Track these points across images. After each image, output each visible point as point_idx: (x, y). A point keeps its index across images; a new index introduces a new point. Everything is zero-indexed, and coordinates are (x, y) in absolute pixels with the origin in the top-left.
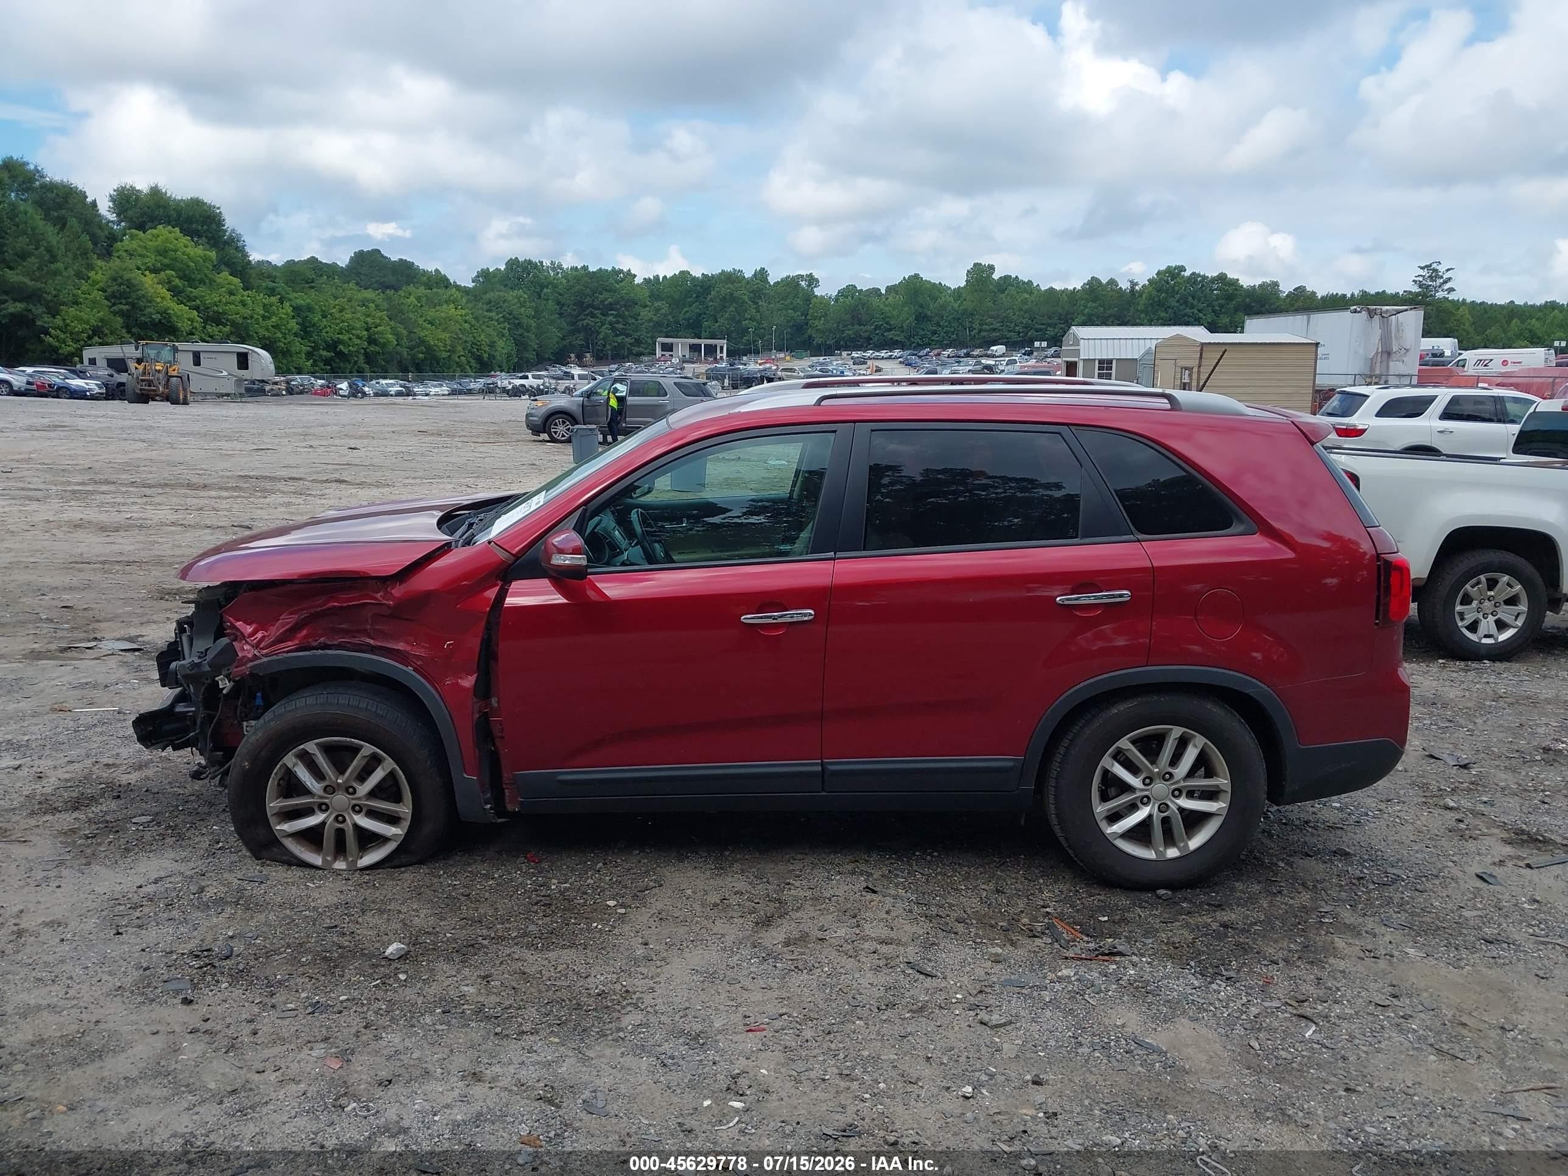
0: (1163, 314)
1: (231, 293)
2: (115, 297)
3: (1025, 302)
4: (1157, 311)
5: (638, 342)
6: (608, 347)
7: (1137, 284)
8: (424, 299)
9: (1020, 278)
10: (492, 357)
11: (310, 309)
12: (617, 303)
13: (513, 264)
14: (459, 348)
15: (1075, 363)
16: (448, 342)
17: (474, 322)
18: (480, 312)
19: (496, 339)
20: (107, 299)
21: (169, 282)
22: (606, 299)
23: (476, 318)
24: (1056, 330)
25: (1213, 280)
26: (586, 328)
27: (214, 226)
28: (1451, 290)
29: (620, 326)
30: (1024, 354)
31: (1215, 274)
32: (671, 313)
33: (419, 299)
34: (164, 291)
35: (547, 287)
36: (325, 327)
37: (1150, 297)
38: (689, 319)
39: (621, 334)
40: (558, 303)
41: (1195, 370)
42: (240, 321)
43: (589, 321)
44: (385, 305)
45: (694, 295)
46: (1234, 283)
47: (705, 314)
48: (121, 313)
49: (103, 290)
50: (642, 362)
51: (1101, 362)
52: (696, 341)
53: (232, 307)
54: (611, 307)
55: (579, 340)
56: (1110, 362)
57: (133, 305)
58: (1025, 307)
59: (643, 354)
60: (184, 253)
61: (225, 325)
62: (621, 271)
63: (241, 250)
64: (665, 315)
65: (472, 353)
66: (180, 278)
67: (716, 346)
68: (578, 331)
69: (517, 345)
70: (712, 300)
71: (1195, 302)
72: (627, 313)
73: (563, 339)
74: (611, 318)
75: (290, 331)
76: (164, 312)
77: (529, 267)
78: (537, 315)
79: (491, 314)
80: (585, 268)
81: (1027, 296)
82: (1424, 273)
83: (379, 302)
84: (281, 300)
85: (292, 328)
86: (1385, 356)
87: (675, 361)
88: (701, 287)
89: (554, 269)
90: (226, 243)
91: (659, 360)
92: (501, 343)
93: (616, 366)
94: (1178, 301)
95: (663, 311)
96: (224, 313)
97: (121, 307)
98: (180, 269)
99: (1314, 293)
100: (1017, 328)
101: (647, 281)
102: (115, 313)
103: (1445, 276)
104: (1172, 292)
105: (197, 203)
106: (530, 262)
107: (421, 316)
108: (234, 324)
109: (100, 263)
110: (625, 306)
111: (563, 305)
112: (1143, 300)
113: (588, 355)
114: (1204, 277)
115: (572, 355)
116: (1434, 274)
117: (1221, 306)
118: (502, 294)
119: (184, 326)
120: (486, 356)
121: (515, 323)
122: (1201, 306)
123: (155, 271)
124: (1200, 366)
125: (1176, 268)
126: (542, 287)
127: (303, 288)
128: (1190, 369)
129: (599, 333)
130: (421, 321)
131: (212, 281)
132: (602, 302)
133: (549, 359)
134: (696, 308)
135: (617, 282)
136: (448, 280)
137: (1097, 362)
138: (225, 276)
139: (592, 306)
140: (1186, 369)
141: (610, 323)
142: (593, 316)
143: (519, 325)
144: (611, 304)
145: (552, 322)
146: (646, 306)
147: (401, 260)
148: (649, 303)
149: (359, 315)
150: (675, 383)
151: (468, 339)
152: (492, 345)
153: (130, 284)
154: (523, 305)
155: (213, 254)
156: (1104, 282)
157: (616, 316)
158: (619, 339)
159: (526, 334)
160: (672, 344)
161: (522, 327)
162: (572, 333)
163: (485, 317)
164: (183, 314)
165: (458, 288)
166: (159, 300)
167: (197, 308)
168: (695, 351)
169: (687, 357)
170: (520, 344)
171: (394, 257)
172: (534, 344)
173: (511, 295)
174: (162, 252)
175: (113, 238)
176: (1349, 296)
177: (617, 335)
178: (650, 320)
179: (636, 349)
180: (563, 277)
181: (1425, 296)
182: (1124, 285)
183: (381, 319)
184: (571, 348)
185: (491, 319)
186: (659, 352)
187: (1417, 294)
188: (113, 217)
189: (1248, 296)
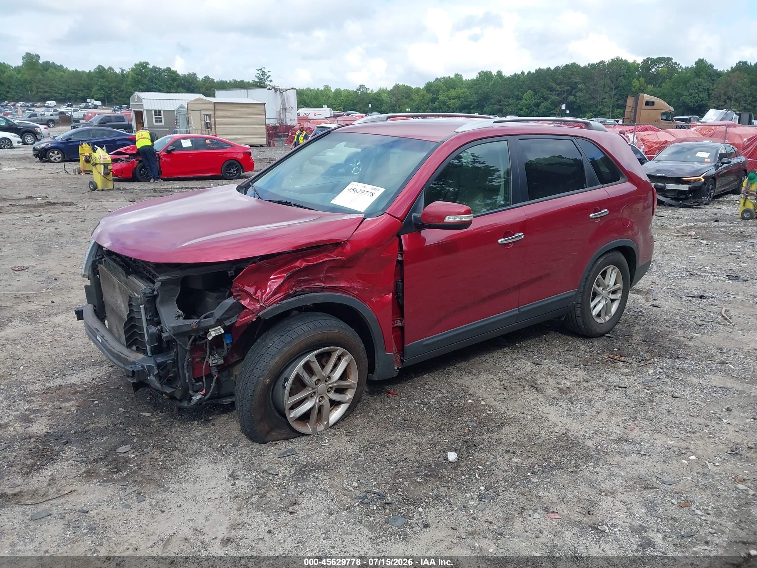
0: (141, 87)
3: (62, 76)
4: (138, 85)
7: (124, 70)
9: (56, 63)
15: (141, 113)
24: (84, 93)
25: (164, 71)
28: (271, 81)
30: (68, 106)
31: (165, 67)
37: (133, 78)
41: (212, 116)
46: (175, 73)
51: (155, 111)
56: (160, 111)
58: (62, 80)
71: (157, 81)
81: (63, 74)
82: (259, 72)
86: (284, 110)
94: (148, 81)
99: (213, 80)
100: (60, 91)
103: (268, 74)
104: (144, 75)
112: (129, 79)
114: (160, 69)
116: (264, 74)
117: (171, 84)
122: (160, 84)
124: (214, 114)
125: (145, 63)
128: (209, 116)
137: (153, 112)
140: (207, 115)
156: (106, 68)
176: (228, 82)
181: (260, 83)
182: (118, 71)
187: (258, 82)
189: (183, 80)
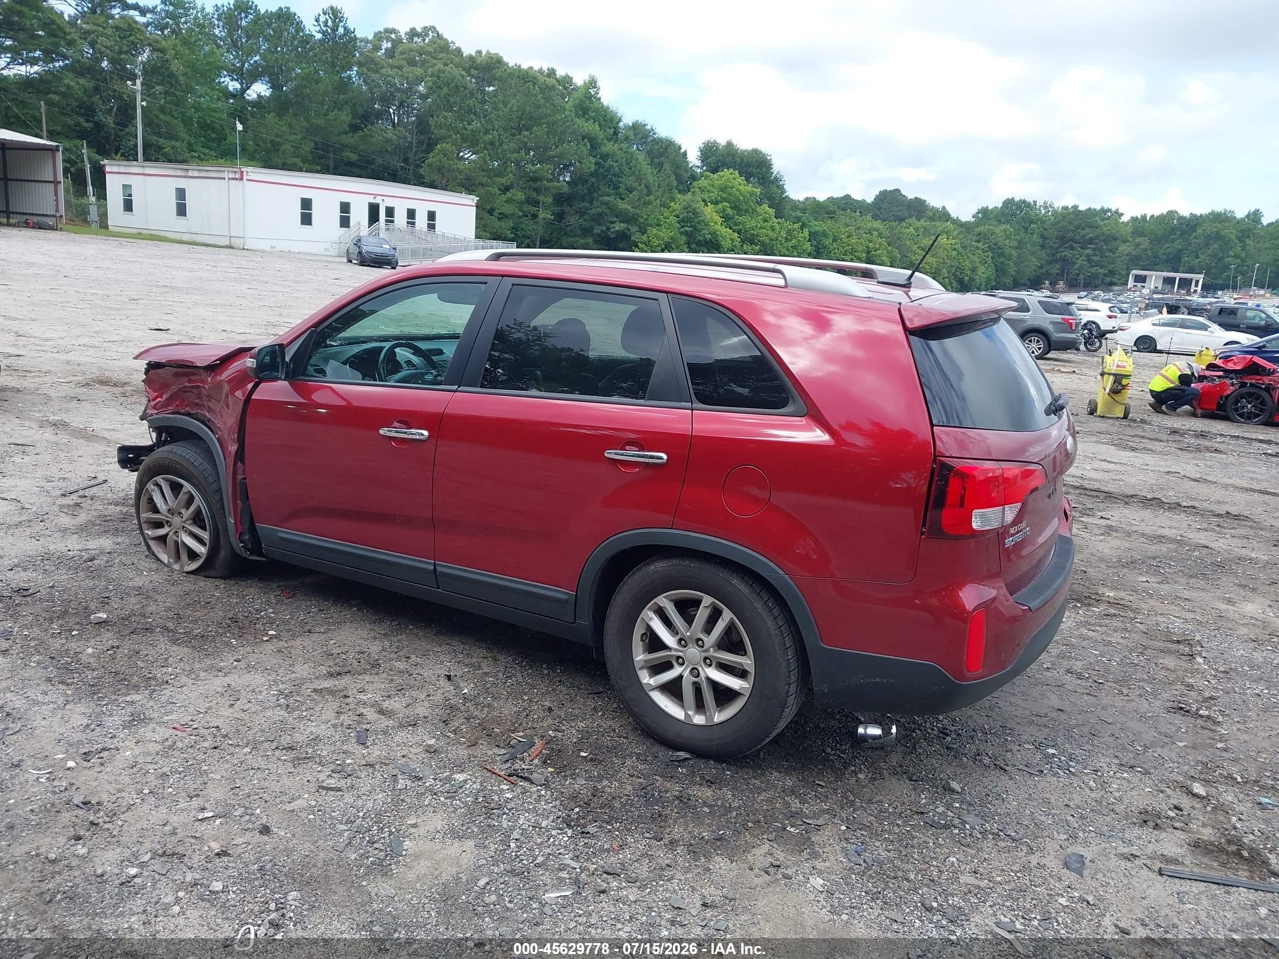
1: (766, 221)
2: (683, 221)
5: (1111, 273)
6: (1082, 276)
8: (922, 230)
10: (972, 280)
11: (825, 234)
12: (1097, 237)
13: (1009, 203)
14: (944, 271)
16: (935, 266)
17: (961, 250)
18: (969, 242)
19: (978, 265)
20: (678, 222)
21: (724, 211)
22: (1087, 234)
23: (964, 248)
26: (1064, 260)
27: (764, 169)
29: (1096, 258)
32: (1151, 249)
33: (916, 229)
34: (718, 218)
35: (1036, 223)
36: (834, 249)
38: (1169, 254)
39: (1096, 265)
40: (1042, 236)
42: (768, 241)
43: (1068, 253)
44: (887, 233)
45: (1178, 233)
47: (1187, 250)
48: (686, 233)
49: (677, 216)
50: (1112, 291)
52: (1172, 275)
53: (764, 231)
54: (1091, 241)
55: (1055, 269)
57: (695, 228)
59: (1115, 284)
60: (737, 190)
61: (756, 245)
62: (1109, 210)
63: (781, 188)
64: (1146, 250)
65: (954, 274)
66: (732, 208)
67: (1191, 280)
68: (1056, 261)
69: (997, 270)
70: (1196, 237)
72: (1105, 247)
73: (1041, 268)
74: (1089, 251)
75: (804, 251)
76: (714, 234)
77: (1024, 205)
78: (1020, 245)
79: (978, 244)
80: (1075, 207)
83: (882, 230)
84: (802, 228)
85: (807, 249)
87: (1146, 291)
88: (1187, 225)
89: (1046, 208)
90: (772, 182)
91: (1130, 290)
92: (981, 269)
93: (1085, 293)
95: (1143, 246)
96: (757, 235)
97: (687, 229)
98: (733, 202)
101: (1134, 220)
102: (682, 233)
105: (756, 152)
106: (1024, 202)
107: (916, 244)
108: (763, 244)
109: (679, 196)
110: (1104, 241)
111: (1047, 238)
113: (1062, 282)
115: (1047, 282)
118: (991, 227)
119: (726, 244)
120: (967, 278)
121: (997, 251)
123: (715, 203)
126: (1032, 222)
127: (823, 218)
129: (1074, 263)
130: (915, 247)
131: (754, 211)
132: (1084, 236)
133: (1025, 285)
134: (1178, 245)
135: (1103, 220)
136: (949, 215)
138: (766, 209)
139: (1073, 240)
141: (1088, 256)
142: (1072, 248)
143: (1002, 254)
144: (1091, 239)
145: (1033, 253)
146: (1127, 241)
147: (916, 198)
148: (1131, 239)
149: (862, 240)
150: (1039, 302)
151: (953, 264)
152: (974, 270)
153: (695, 213)
154: (1008, 237)
155: (758, 191)
157: (1094, 250)
158: (1093, 270)
159: (1007, 262)
160: (1146, 276)
161: (1004, 256)
162: (1050, 263)
163: (972, 246)
164: (726, 234)
165: (956, 222)
166: (712, 224)
167: (739, 232)
168: (1168, 284)
169: (1160, 288)
170: (1000, 270)
171: (910, 196)
172: (1012, 270)
173: (1000, 229)
174: (723, 189)
175: (694, 178)
177: (1092, 266)
178: (1129, 254)
179: (1108, 279)
180: (1052, 215)
183: (881, 244)
184: (1047, 275)
185: (978, 248)
186: (1131, 283)
188: (699, 163)
